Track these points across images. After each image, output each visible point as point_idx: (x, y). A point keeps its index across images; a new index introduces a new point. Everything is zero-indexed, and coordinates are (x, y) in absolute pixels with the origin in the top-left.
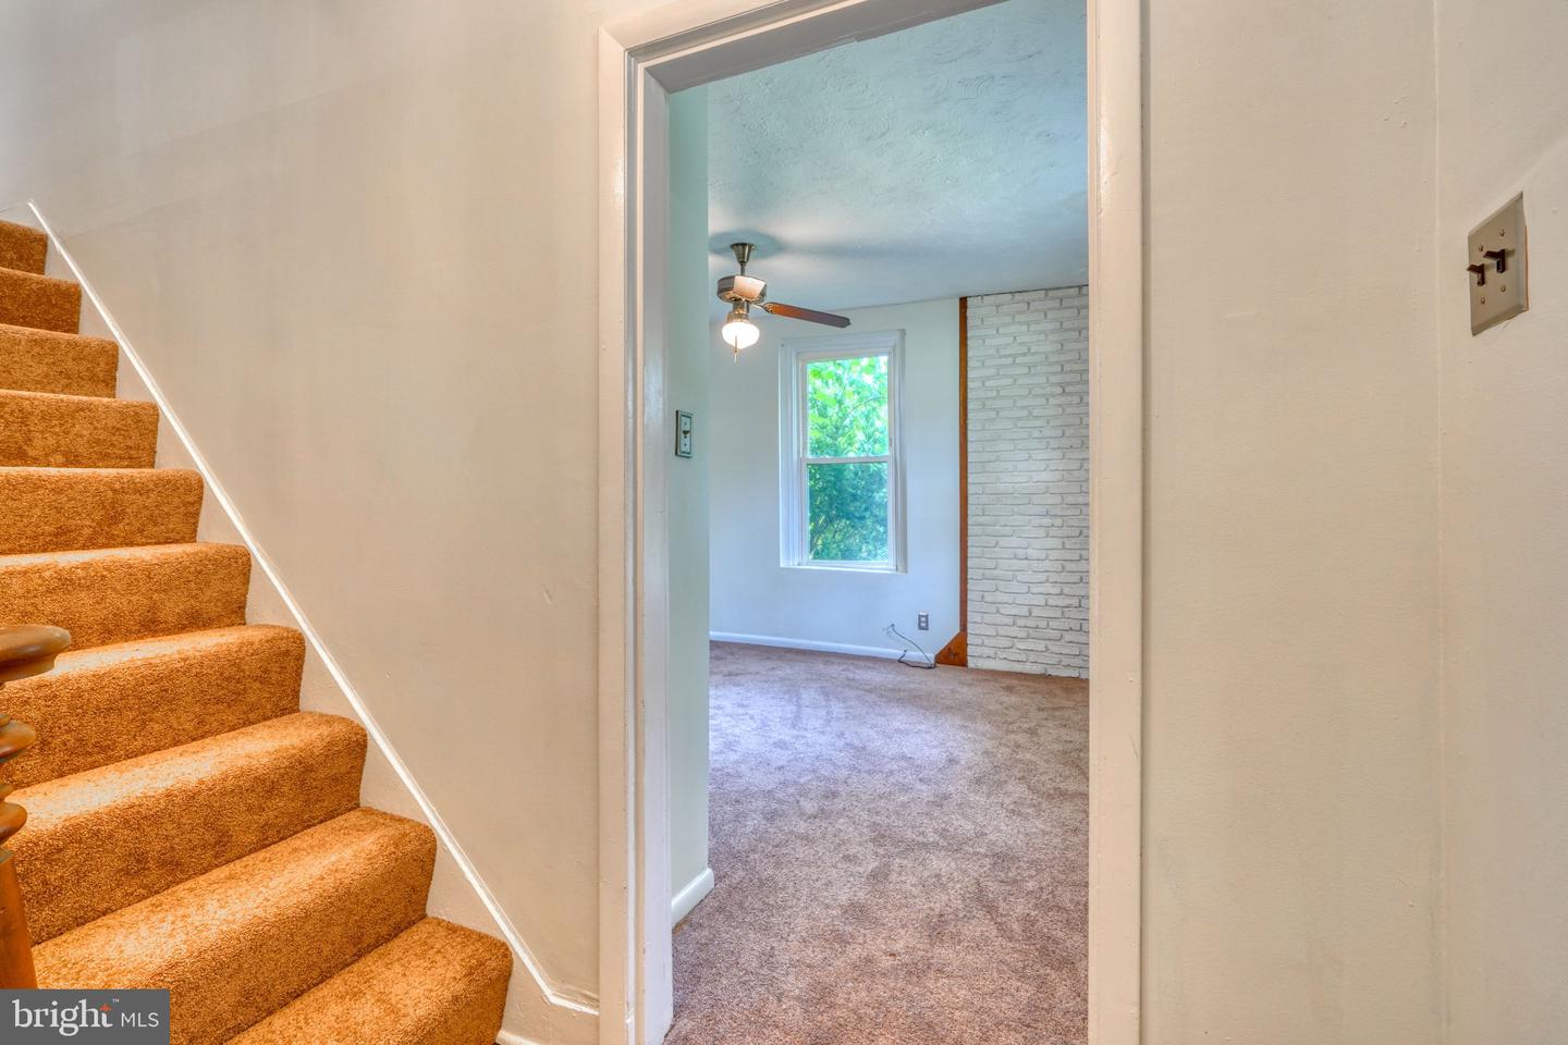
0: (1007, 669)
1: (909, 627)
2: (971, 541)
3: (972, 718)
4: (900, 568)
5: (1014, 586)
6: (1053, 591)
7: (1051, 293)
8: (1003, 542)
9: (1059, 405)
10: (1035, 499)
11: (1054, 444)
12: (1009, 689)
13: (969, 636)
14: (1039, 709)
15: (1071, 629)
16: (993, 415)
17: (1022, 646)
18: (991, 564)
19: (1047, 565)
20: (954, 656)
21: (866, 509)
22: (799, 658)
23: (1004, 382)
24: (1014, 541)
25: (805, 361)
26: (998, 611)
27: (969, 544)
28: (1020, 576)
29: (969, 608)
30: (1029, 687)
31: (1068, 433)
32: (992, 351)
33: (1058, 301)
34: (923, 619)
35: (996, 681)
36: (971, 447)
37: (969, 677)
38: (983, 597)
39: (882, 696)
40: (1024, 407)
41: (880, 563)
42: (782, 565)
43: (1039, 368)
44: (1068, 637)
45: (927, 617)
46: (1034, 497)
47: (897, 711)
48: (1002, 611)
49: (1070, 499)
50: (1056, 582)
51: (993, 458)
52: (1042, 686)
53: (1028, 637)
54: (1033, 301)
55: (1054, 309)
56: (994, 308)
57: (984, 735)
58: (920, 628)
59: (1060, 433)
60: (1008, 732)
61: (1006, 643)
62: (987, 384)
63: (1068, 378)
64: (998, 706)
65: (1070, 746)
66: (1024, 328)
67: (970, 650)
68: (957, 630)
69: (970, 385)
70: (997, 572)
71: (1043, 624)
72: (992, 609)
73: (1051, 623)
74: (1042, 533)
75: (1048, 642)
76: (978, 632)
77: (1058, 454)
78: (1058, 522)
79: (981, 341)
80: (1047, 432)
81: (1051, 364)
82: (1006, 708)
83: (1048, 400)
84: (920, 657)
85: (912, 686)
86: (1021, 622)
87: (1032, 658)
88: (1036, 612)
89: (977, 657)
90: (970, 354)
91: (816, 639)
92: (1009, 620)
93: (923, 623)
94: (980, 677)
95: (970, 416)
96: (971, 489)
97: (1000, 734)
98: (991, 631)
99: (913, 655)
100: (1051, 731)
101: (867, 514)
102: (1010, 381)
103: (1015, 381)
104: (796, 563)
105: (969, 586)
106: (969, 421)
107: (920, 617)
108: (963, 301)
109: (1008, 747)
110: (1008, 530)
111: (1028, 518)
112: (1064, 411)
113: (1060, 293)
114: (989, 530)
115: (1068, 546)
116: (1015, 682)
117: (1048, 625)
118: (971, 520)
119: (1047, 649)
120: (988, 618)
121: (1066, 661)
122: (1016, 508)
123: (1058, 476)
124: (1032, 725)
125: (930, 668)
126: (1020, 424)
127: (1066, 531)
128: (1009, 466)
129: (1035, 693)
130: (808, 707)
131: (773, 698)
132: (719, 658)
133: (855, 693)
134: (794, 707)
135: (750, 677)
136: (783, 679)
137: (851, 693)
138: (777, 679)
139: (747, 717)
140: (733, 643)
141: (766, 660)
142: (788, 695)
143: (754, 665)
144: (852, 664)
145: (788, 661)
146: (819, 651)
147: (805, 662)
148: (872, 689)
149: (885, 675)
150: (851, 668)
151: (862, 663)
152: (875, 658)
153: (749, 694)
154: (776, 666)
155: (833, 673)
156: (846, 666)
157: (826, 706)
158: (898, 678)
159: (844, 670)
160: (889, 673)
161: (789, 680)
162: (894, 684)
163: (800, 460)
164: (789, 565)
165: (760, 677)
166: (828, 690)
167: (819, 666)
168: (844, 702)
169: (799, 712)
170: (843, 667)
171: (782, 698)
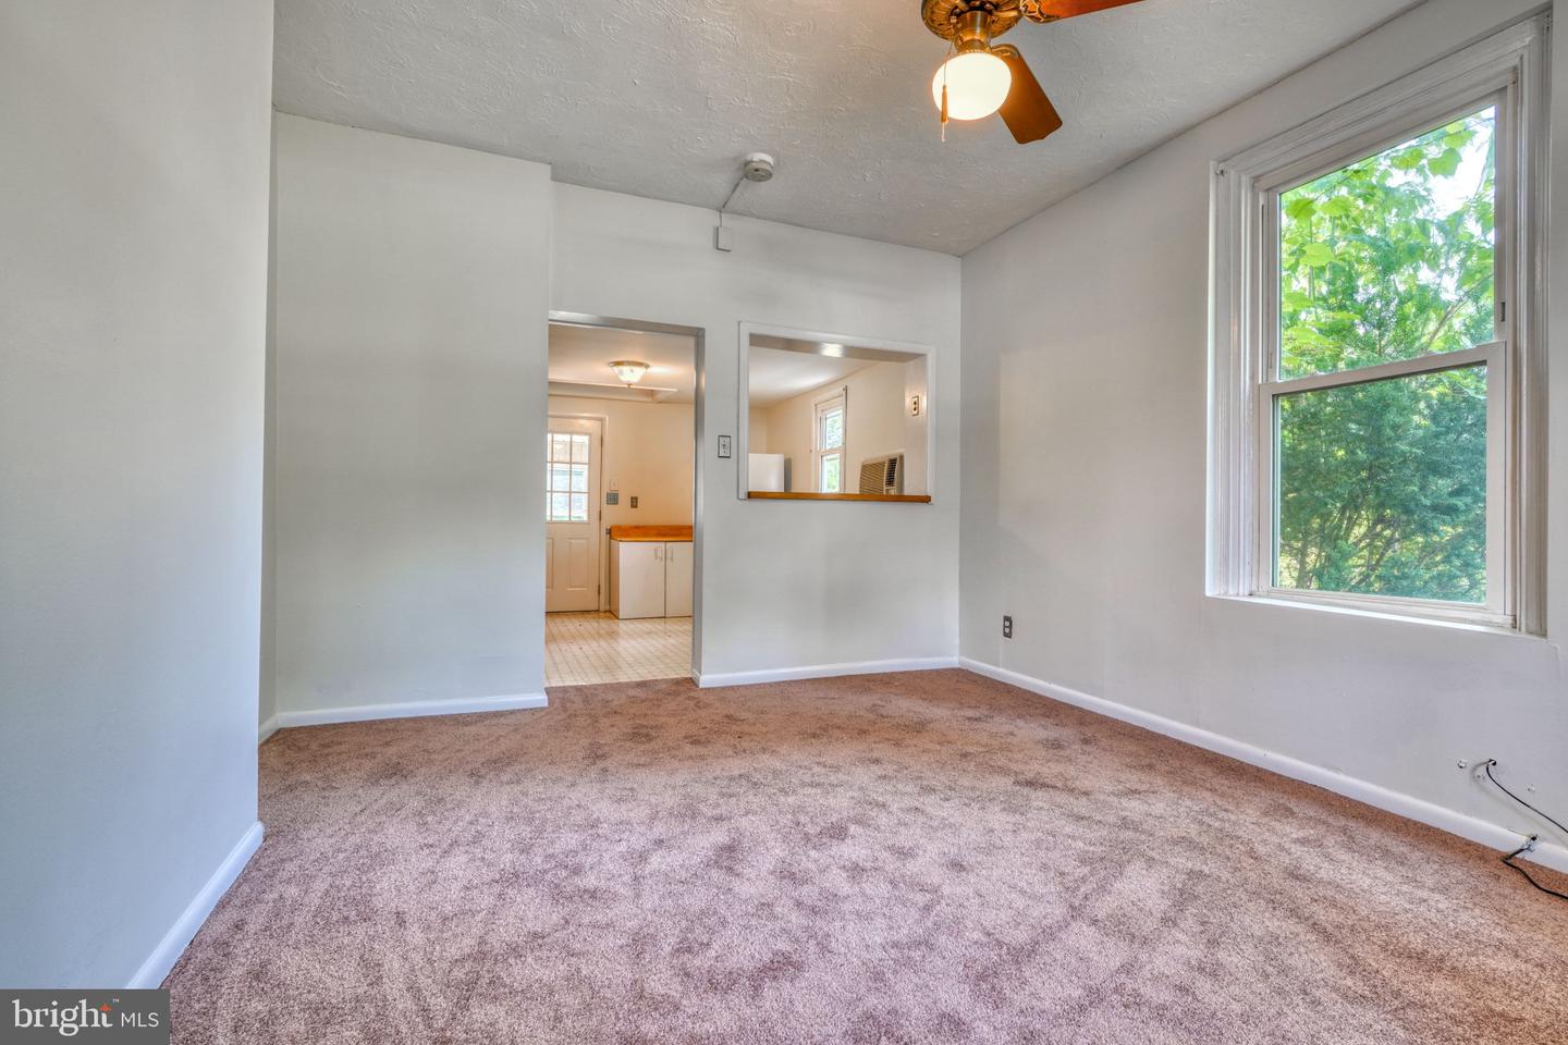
4: (1523, 620)
25: (1274, 190)
41: (1470, 609)
42: (1208, 594)
104: (1244, 589)
130: (1095, 922)
131: (1044, 867)
132: (1056, 745)
133: (1273, 925)
134: (1059, 911)
135: (1061, 798)
136: (1125, 823)
137: (1258, 920)
138: (1111, 819)
139: (921, 899)
140: (1116, 721)
141: (1142, 768)
142: (1086, 870)
143: (1101, 775)
144: (1344, 830)
145: (1184, 782)
146: (1280, 776)
147: (1223, 795)
148: (1339, 927)
149: (1425, 894)
150: (1330, 841)
151: (1375, 836)
152: (1428, 828)
153: (1008, 839)
154: (1145, 787)
155: (1264, 842)
156: (1322, 829)
157: (1145, 941)
158: (1465, 916)
159: (1303, 842)
160: (1444, 890)
161: (1136, 830)
162: (1434, 932)
163: (1257, 390)
164: (1226, 593)
165: (1081, 806)
166: (1200, 889)
167: (1247, 818)
168: (1213, 943)
169: (1050, 934)
170: (1310, 832)
171: (1062, 874)
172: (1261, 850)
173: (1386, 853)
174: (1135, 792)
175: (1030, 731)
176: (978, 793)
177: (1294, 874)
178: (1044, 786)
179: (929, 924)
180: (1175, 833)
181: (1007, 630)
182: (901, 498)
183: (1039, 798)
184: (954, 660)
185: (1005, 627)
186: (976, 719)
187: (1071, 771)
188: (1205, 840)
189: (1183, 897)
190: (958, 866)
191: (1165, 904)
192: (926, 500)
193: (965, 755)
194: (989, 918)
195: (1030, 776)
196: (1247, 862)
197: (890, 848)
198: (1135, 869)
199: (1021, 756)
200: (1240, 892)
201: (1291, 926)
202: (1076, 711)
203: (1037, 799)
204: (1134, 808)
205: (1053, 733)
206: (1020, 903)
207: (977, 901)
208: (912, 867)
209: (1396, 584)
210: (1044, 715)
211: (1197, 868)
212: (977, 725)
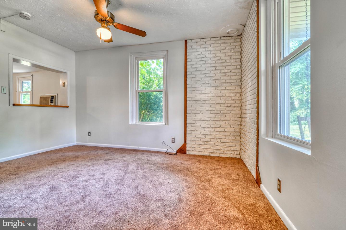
0: (198, 154)
1: (169, 142)
2: (188, 115)
3: (188, 175)
4: (166, 123)
5: (201, 129)
6: (212, 130)
7: (212, 39)
8: (197, 115)
9: (214, 73)
10: (207, 102)
11: (213, 85)
12: (200, 162)
13: (187, 144)
14: (211, 170)
15: (217, 142)
16: (194, 76)
17: (203, 147)
18: (194, 122)
19: (210, 122)
20: (182, 151)
21: (158, 107)
22: (134, 152)
23: (198, 66)
24: (201, 115)
25: (138, 60)
26: (196, 137)
27: (187, 116)
28: (202, 126)
29: (187, 136)
30: (206, 160)
31: (217, 82)
32: (194, 57)
33: (214, 41)
34: (173, 139)
35: (195, 159)
36: (188, 86)
37: (187, 158)
38: (191, 132)
39: (157, 167)
40: (203, 74)
41: (161, 123)
42: (130, 123)
43: (208, 62)
44: (216, 144)
45: (174, 139)
46: (207, 101)
47: (162, 173)
48: (197, 137)
49: (217, 102)
50: (213, 127)
51: (194, 89)
52: (209, 160)
53: (205, 144)
54: (207, 41)
55: (212, 44)
56: (195, 43)
57: (192, 184)
58: (172, 142)
59: (214, 82)
60: (201, 181)
61: (198, 146)
62: (193, 67)
63: (217, 65)
64: (197, 169)
65: (224, 187)
66: (204, 49)
67: (187, 149)
68: (183, 143)
69: (188, 67)
70: (196, 125)
71: (209, 140)
72: (194, 136)
73: (211, 140)
74: (209, 112)
75: (210, 146)
76: (190, 143)
77: (214, 88)
78: (214, 109)
79: (191, 53)
80: (210, 81)
81: (212, 60)
82: (199, 170)
83: (211, 72)
84: (172, 151)
85: (168, 162)
86: (202, 140)
87: (206, 151)
88: (207, 137)
89: (190, 151)
90: (188, 57)
91: (141, 146)
92: (199, 139)
93: (173, 141)
94: (190, 157)
95: (188, 76)
96: (188, 99)
97: (198, 182)
98: (194, 143)
99: (170, 151)
100: (216, 180)
101: (158, 109)
102: (200, 66)
103: (201, 66)
104: (135, 123)
105: (187, 129)
106: (187, 78)
107: (172, 139)
108: (186, 41)
109: (202, 190)
110: (199, 112)
111: (205, 108)
112: (216, 75)
113: (215, 39)
114: (193, 112)
115: (216, 116)
116: (201, 159)
117: (210, 140)
118: (188, 109)
119: (210, 148)
120: (193, 139)
121: (216, 151)
122: (201, 105)
123: (213, 95)
124: (209, 177)
125: (175, 155)
126: (203, 79)
127: (216, 112)
128: (199, 92)
129: (208, 163)
130: (129, 173)
131: (117, 170)
132: (107, 154)
133: (148, 166)
134: (123, 174)
135: (113, 160)
136: (125, 161)
137: (147, 166)
138: (123, 161)
139: (102, 180)
140: (114, 148)
141: (123, 153)
142: (124, 168)
143: (117, 156)
144: (151, 154)
145: (130, 154)
146: (141, 150)
147: (135, 154)
148: (154, 164)
149: (160, 158)
150: (150, 156)
151: (154, 154)
152: (158, 152)
153: (109, 168)
154: (125, 156)
155: (143, 158)
156: (148, 155)
157: (136, 172)
158: (164, 159)
159: (147, 157)
160: (162, 157)
161: (127, 161)
162: (163, 161)
163: (136, 91)
164: (132, 123)
165: (117, 161)
166: (139, 165)
167: (139, 156)
168: (143, 170)
169: (124, 176)
170: (147, 155)
171: (121, 169)
172: (143, 159)
173: (155, 155)
174: (124, 157)
175: (100, 152)
176: (99, 164)
177: (148, 160)
178: (109, 160)
179: (106, 182)
180: (132, 160)
181: (89, 135)
182: (55, 106)
183: (110, 162)
184: (75, 143)
185: (89, 134)
186: (88, 153)
187: (112, 156)
188: (136, 160)
189: (138, 167)
190: (104, 174)
191: (136, 168)
192: (68, 107)
193: (91, 159)
194: (114, 178)
195: (106, 159)
196: (142, 161)
197: (90, 176)
198: (130, 166)
199: (102, 156)
200: (143, 164)
201: (150, 165)
202: (107, 148)
203: (109, 162)
204: (125, 159)
205: (105, 152)
206: (117, 175)
207: (111, 177)
208: (96, 177)
209: (151, 120)
210: (101, 150)
211: (137, 163)
212: (89, 154)
